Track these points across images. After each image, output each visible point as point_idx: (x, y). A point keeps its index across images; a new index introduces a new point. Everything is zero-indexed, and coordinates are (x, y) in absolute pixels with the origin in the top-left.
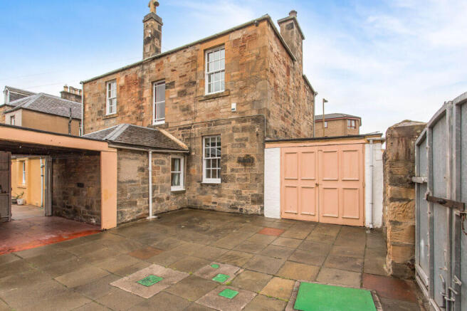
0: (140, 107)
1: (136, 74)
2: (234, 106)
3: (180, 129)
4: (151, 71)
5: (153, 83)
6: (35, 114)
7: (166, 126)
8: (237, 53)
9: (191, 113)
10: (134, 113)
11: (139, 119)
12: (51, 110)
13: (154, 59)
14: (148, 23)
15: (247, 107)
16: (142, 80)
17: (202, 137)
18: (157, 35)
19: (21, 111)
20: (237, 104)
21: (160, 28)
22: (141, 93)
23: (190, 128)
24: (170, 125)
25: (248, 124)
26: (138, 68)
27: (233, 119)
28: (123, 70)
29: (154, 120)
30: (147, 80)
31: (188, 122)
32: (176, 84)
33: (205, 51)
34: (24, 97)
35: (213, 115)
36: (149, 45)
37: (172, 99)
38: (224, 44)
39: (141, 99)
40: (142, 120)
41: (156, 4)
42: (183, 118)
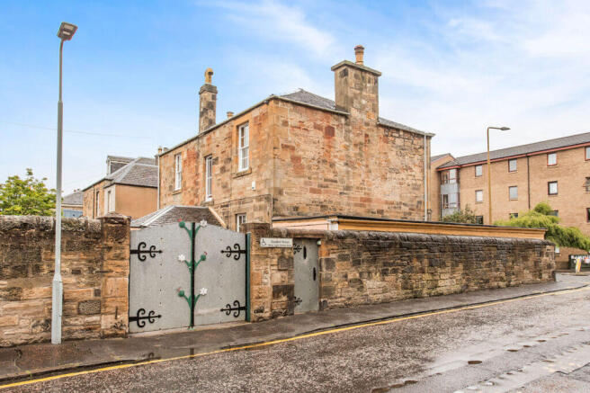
0: (196, 183)
1: (194, 148)
2: (253, 184)
3: (222, 207)
4: (203, 146)
5: (205, 157)
6: (127, 187)
7: (212, 204)
8: (256, 132)
9: (229, 191)
10: (192, 188)
11: (196, 195)
12: (142, 181)
13: (206, 133)
14: (203, 95)
15: (262, 186)
16: (197, 155)
17: (236, 215)
18: (211, 106)
19: (115, 186)
20: (257, 182)
21: (214, 98)
22: (197, 168)
23: (227, 206)
24: (216, 203)
25: (263, 203)
26: (195, 142)
27: (253, 198)
28: (186, 143)
29: (207, 196)
30: (201, 156)
31: (227, 200)
32: (220, 160)
33: (238, 127)
34: (123, 165)
35: (242, 193)
36: (203, 118)
37: (216, 175)
38: (248, 121)
39: (197, 175)
40: (197, 197)
41: (211, 73)
42: (223, 196)
